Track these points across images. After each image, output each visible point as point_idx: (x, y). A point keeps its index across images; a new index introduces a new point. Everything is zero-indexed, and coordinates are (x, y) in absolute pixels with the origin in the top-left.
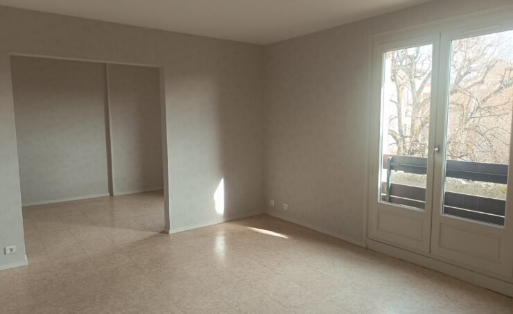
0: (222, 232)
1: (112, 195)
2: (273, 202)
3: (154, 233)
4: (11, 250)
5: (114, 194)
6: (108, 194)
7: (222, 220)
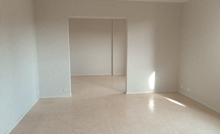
0: (153, 97)
1: (112, 75)
2: (182, 86)
3: (121, 93)
4: (66, 91)
5: (114, 74)
6: (111, 74)
7: (153, 92)
